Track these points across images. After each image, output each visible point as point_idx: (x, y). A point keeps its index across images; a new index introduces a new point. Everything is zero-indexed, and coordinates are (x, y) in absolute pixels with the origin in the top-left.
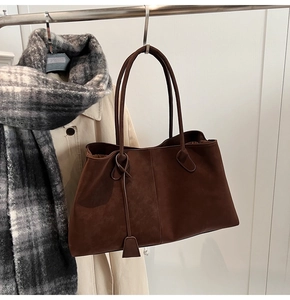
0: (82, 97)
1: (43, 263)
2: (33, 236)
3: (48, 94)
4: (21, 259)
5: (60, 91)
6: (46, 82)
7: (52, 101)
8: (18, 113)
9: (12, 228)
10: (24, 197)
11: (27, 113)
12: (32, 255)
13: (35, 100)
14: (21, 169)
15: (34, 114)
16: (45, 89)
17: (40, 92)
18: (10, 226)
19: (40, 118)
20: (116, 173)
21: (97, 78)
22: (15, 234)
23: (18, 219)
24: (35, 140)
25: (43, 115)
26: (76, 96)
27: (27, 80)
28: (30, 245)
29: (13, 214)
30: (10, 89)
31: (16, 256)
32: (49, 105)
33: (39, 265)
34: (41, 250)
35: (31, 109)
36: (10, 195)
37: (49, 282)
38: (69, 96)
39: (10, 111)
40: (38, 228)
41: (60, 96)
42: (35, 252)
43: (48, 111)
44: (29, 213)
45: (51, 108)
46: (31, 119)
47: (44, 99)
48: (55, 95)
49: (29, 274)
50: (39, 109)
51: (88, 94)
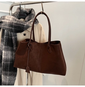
0: (24, 25)
1: (9, 66)
2: (7, 59)
3: (15, 23)
4: (4, 63)
5: (18, 23)
6: (16, 20)
7: (16, 25)
8: (7, 27)
9: (3, 55)
10: (7, 48)
11: (9, 27)
12: (6, 63)
13: (11, 24)
14: (8, 41)
15: (11, 28)
16: (14, 22)
17: (13, 23)
18: (2, 54)
19: (12, 29)
20: (28, 48)
21: (30, 21)
22: (3, 57)
23: (4, 53)
24: (11, 35)
25: (13, 29)
26: (22, 25)
27: (11, 19)
28: (6, 60)
29: (3, 52)
30: (6, 21)
31: (3, 62)
32: (14, 26)
33: (8, 66)
34: (9, 63)
35: (10, 26)
36: (3, 47)
37: (9, 71)
38: (20, 24)
39: (5, 26)
40: (10, 57)
41: (18, 24)
42: (7, 63)
43: (15, 28)
44: (8, 53)
45: (15, 27)
46: (10, 29)
47: (14, 24)
48: (17, 24)
49: (5, 67)
50: (12, 27)
51: (26, 24)
